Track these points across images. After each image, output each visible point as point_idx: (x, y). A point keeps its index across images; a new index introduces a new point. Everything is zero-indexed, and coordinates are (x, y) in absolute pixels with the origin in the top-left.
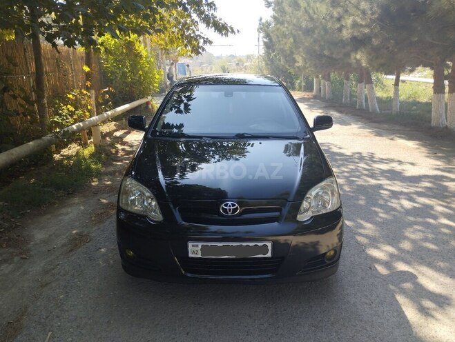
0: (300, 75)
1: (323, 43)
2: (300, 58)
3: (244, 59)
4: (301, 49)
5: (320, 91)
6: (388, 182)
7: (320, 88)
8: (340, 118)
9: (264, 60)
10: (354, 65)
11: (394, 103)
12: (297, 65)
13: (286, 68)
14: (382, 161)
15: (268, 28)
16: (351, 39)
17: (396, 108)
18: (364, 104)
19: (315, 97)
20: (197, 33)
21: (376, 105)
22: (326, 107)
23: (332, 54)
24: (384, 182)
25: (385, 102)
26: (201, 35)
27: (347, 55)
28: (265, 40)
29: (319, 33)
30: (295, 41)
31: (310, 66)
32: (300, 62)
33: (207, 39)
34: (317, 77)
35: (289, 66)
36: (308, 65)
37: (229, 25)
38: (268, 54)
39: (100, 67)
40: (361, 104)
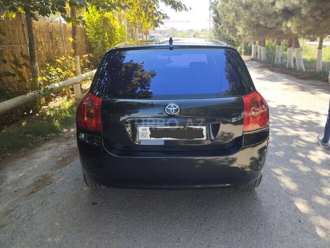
0: (241, 42)
1: (259, 15)
2: (241, 28)
3: (200, 32)
4: (241, 21)
5: (257, 55)
6: (306, 133)
7: (257, 53)
8: (272, 75)
9: (213, 32)
10: (285, 33)
11: (318, 63)
12: (238, 34)
13: (230, 38)
14: (302, 113)
15: (216, 5)
16: (283, 10)
17: (319, 67)
18: (292, 64)
19: (253, 60)
20: (158, 10)
21: (303, 65)
22: (261, 67)
23: (266, 24)
24: (302, 133)
25: (309, 63)
26: (161, 11)
27: (279, 24)
28: (214, 15)
29: (256, 7)
30: (237, 15)
31: (249, 35)
32: (240, 31)
33: (166, 14)
34: (255, 43)
35: (233, 35)
36: (247, 34)
37: (183, 3)
38: (217, 27)
39: (86, 39)
40: (290, 65)
